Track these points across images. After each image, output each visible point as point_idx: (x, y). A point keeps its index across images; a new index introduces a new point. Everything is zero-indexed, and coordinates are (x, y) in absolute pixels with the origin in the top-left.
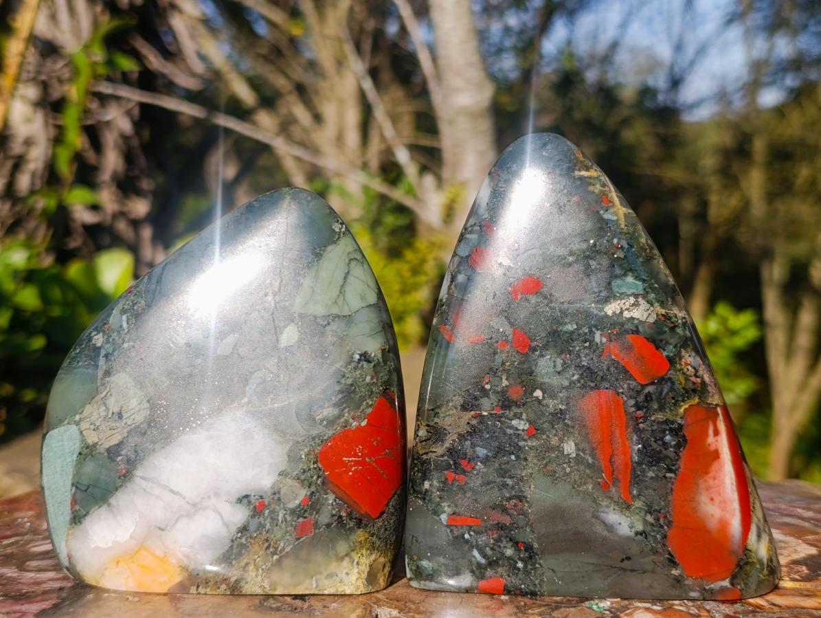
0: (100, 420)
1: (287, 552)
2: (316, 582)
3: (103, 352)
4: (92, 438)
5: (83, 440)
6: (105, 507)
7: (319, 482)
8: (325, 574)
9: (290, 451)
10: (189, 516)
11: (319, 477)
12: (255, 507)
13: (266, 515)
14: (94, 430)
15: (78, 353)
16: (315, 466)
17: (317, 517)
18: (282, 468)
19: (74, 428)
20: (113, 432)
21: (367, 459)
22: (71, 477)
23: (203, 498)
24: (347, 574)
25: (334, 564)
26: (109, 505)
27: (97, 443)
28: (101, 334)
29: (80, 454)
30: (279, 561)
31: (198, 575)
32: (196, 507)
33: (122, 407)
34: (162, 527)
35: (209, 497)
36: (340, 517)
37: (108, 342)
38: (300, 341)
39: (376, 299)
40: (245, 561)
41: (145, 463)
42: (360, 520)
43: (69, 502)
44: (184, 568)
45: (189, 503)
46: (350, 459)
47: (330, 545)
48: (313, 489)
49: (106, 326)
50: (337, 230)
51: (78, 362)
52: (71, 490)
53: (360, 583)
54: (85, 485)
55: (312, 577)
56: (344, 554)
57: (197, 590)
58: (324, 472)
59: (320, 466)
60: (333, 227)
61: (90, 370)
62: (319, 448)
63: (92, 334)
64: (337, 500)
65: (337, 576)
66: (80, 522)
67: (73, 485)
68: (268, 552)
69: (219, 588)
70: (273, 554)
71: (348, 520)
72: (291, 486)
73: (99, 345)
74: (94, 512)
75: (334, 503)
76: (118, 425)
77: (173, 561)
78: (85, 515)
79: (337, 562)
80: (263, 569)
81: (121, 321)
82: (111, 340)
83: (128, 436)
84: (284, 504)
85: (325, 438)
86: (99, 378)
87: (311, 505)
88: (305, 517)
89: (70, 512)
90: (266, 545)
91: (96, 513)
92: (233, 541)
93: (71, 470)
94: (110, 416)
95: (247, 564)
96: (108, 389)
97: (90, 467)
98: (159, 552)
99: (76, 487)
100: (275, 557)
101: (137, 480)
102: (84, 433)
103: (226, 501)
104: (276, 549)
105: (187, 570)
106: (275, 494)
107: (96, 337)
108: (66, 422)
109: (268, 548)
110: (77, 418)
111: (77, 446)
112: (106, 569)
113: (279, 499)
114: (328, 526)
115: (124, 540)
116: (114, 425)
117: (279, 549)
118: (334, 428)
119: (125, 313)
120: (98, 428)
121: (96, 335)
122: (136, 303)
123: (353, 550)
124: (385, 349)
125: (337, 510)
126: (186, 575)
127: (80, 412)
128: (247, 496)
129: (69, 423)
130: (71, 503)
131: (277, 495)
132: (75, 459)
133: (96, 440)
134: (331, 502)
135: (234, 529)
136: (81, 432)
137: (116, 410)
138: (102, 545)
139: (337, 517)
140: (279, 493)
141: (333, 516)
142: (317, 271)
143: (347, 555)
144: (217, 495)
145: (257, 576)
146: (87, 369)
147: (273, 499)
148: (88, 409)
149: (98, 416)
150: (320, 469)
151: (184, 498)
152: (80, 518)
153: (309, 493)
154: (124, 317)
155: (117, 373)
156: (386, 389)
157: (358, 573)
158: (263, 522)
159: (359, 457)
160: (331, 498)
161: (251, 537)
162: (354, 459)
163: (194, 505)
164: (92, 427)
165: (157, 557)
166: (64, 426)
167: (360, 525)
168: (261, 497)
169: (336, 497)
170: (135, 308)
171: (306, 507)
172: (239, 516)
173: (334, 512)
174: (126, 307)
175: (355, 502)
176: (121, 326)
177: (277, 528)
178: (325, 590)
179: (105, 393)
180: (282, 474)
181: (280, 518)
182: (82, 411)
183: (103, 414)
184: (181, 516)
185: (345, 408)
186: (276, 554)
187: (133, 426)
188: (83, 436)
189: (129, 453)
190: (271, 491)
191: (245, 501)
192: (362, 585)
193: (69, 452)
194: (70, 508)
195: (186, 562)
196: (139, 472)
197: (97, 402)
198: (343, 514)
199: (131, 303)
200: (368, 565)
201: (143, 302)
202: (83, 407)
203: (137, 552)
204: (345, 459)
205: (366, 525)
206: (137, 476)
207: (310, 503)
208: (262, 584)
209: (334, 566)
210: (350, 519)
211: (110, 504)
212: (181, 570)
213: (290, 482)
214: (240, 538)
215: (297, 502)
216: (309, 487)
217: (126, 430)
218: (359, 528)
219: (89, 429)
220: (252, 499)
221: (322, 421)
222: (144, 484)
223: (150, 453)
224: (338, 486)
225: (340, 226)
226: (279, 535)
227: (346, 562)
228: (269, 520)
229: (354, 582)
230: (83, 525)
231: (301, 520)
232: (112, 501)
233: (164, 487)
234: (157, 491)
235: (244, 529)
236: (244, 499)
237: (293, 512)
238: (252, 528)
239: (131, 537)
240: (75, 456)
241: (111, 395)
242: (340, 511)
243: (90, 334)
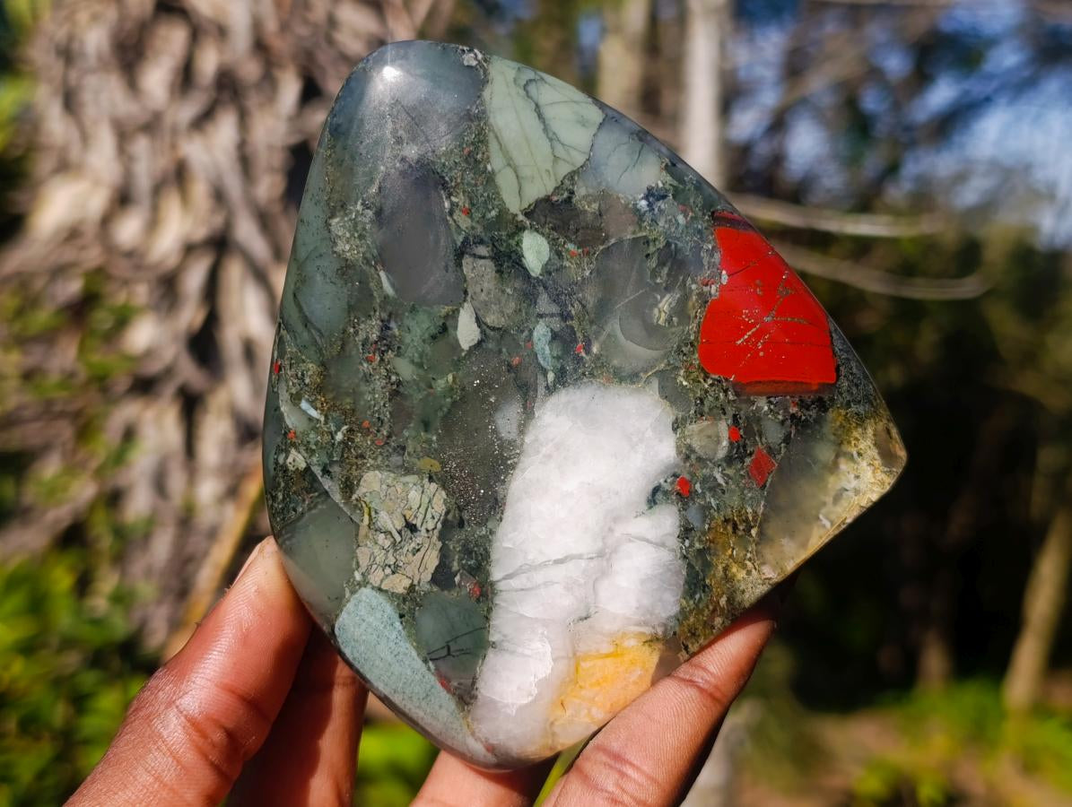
0: (390, 555)
1: (763, 514)
2: (827, 518)
3: (317, 470)
4: (400, 584)
5: (391, 596)
6: (491, 654)
7: (731, 397)
8: (829, 500)
9: (662, 389)
10: (604, 573)
11: (726, 391)
12: (678, 494)
13: (700, 491)
14: (393, 573)
15: (284, 499)
16: (710, 382)
17: (764, 439)
18: (671, 418)
19: (366, 592)
20: (419, 555)
21: (766, 319)
22: (414, 653)
23: (604, 538)
24: (857, 477)
25: (832, 480)
26: (493, 645)
27: (412, 586)
28: (293, 451)
29: (401, 616)
30: (761, 534)
31: (675, 633)
32: (604, 556)
33: (404, 516)
34: (584, 615)
35: (611, 530)
36: (793, 416)
37: (311, 452)
38: (553, 243)
39: (600, 112)
40: (720, 568)
41: (494, 556)
42: (820, 400)
43: (438, 686)
44: (651, 641)
45: (591, 558)
46: (746, 337)
47: (809, 461)
48: (730, 411)
49: (290, 435)
50: (474, 63)
51: (295, 510)
52: (429, 669)
53: (880, 476)
54: (443, 648)
55: (818, 518)
56: (833, 457)
57: (687, 653)
58: (727, 380)
59: (716, 377)
60: (466, 63)
61: (320, 507)
62: (697, 356)
63: (281, 461)
64: (772, 399)
65: (847, 490)
66: (475, 697)
67: (425, 661)
68: (740, 533)
69: (713, 627)
70: (749, 528)
71: (807, 413)
72: (701, 431)
73: (303, 465)
74: (481, 671)
75: (772, 407)
76: (419, 540)
77: (632, 643)
78: (474, 683)
79: (832, 473)
80: (750, 560)
81: (304, 412)
82: (314, 447)
83: (443, 543)
84: (711, 461)
85: (692, 338)
86: (342, 506)
87: (745, 432)
88: (751, 454)
89: (448, 696)
90: (730, 528)
91: (485, 668)
92: (685, 557)
93: (408, 645)
94: (398, 538)
95: (726, 569)
96: (366, 510)
97: (428, 623)
98: (606, 648)
99: (431, 660)
100: (754, 532)
101: (501, 586)
102: (383, 587)
103: (636, 517)
104: (746, 520)
105: (658, 639)
106: (687, 458)
107: (290, 460)
108: (348, 595)
109: (735, 527)
110: (358, 576)
111: (389, 610)
112: (552, 724)
113: (699, 459)
114: (787, 439)
115: (549, 671)
116: (413, 545)
117: (751, 518)
118: (693, 315)
119: (300, 400)
120: (397, 566)
121: (287, 457)
122: (303, 375)
123: (841, 444)
124: (667, 165)
125: (781, 412)
126: (660, 646)
127: (354, 566)
128: (656, 490)
129: (353, 592)
130: (443, 684)
131: (693, 457)
132: (401, 628)
133: (407, 583)
134: (766, 408)
135: (673, 542)
136: (380, 589)
137: (400, 524)
138: (525, 701)
139: (789, 422)
140: (693, 451)
141: (783, 423)
142: (497, 137)
143: (837, 456)
144: (616, 519)
145: (749, 573)
146: (315, 506)
147: (691, 465)
148: (363, 555)
149: (384, 552)
150: (719, 381)
151: (580, 557)
152: (469, 693)
153: (730, 421)
154: (304, 405)
155: (359, 481)
156: (713, 213)
157: (870, 465)
158: (703, 503)
159: (753, 325)
160: (763, 404)
161: (704, 533)
162: (750, 333)
163: (601, 554)
164: (388, 571)
165: (607, 656)
166: (348, 601)
167: (824, 406)
168: (675, 475)
169: (768, 398)
170: (307, 381)
171: (741, 443)
172: (667, 521)
173: (780, 417)
174: (294, 391)
175: (796, 382)
176: (310, 419)
177: (727, 495)
178: (845, 519)
179: (366, 518)
180: (677, 426)
181: (721, 481)
182: (358, 563)
183: (387, 543)
184: (596, 579)
185: (684, 282)
186: (752, 527)
187: (439, 526)
188: (386, 591)
189: (464, 562)
190: (679, 460)
191: (659, 496)
192: (883, 476)
193: (385, 627)
194: (445, 692)
195: (647, 630)
196: (496, 574)
197: (366, 536)
198: (793, 410)
199: (295, 381)
200: (872, 446)
201: (310, 365)
202: (354, 556)
203: (577, 670)
204: (739, 342)
205: (832, 400)
206: (498, 581)
207: (742, 432)
208: (764, 577)
209: (833, 483)
210: (808, 409)
211: (494, 643)
212: (650, 646)
213: (693, 428)
214: (691, 545)
215: (725, 443)
216: (725, 414)
217: (435, 538)
218: (826, 410)
219: (387, 576)
220: (667, 487)
221: (669, 320)
222: (514, 583)
223: (490, 541)
224: (760, 382)
225: (472, 55)
226: (736, 502)
227: (844, 465)
228: (708, 494)
229: (873, 480)
230: (479, 697)
231: (748, 461)
232: (494, 637)
233: (544, 565)
234: (539, 577)
235: (686, 531)
236: (655, 497)
237: (729, 460)
238: (696, 523)
239: (555, 660)
240: (398, 624)
241: (376, 513)
242: (786, 410)
243: (276, 463)
